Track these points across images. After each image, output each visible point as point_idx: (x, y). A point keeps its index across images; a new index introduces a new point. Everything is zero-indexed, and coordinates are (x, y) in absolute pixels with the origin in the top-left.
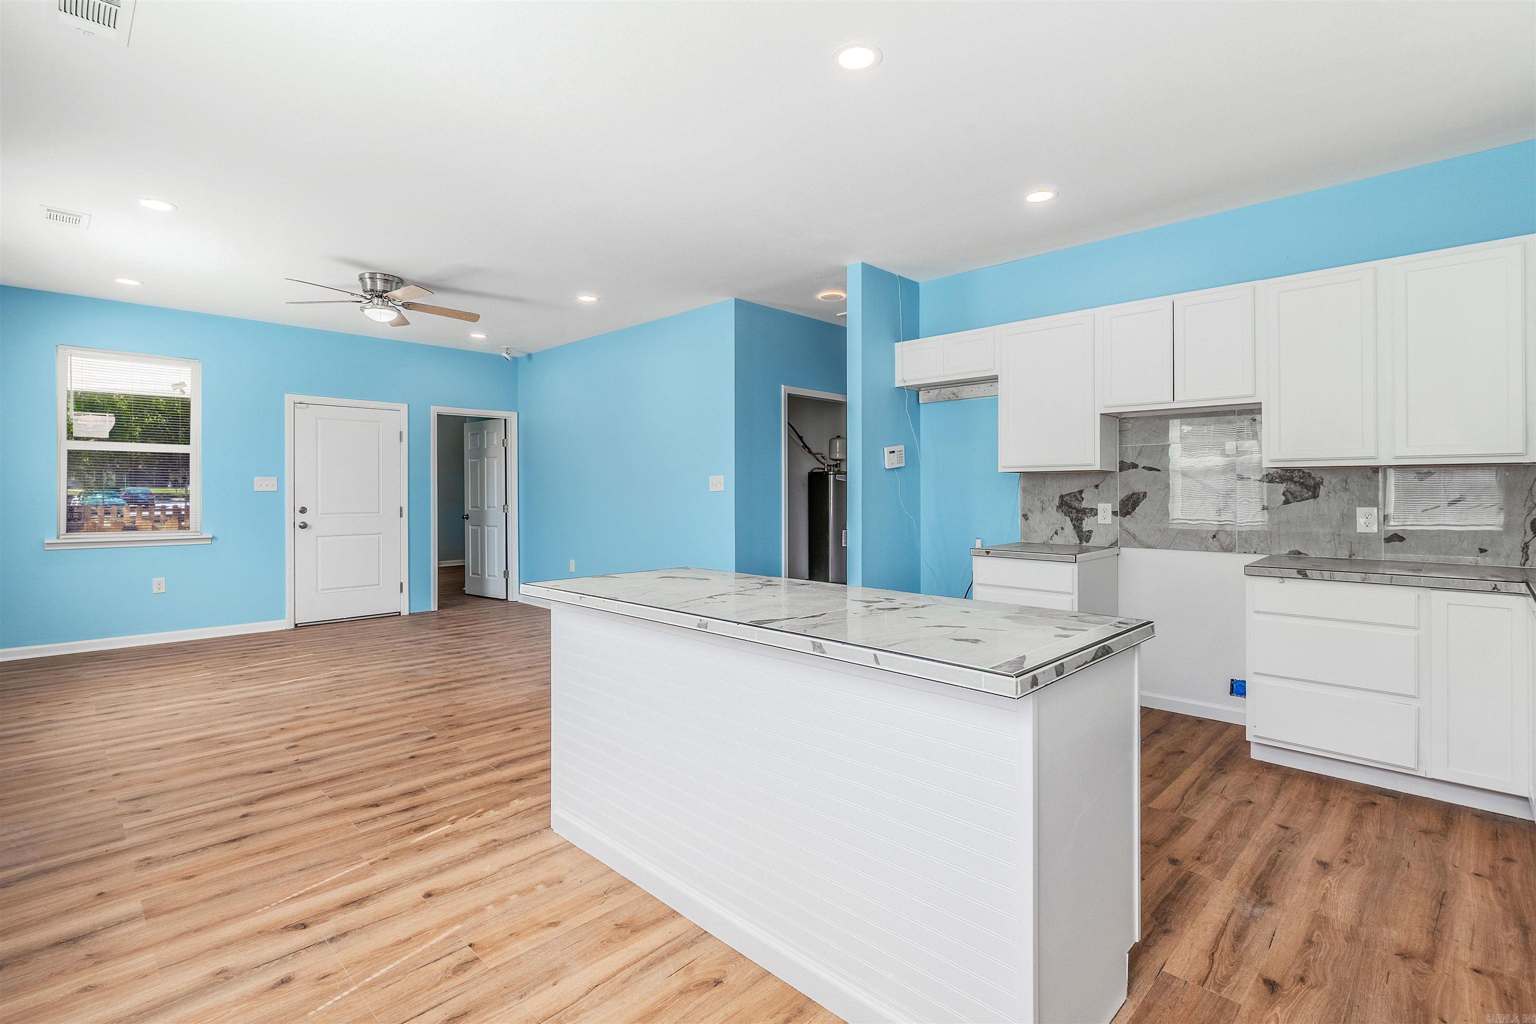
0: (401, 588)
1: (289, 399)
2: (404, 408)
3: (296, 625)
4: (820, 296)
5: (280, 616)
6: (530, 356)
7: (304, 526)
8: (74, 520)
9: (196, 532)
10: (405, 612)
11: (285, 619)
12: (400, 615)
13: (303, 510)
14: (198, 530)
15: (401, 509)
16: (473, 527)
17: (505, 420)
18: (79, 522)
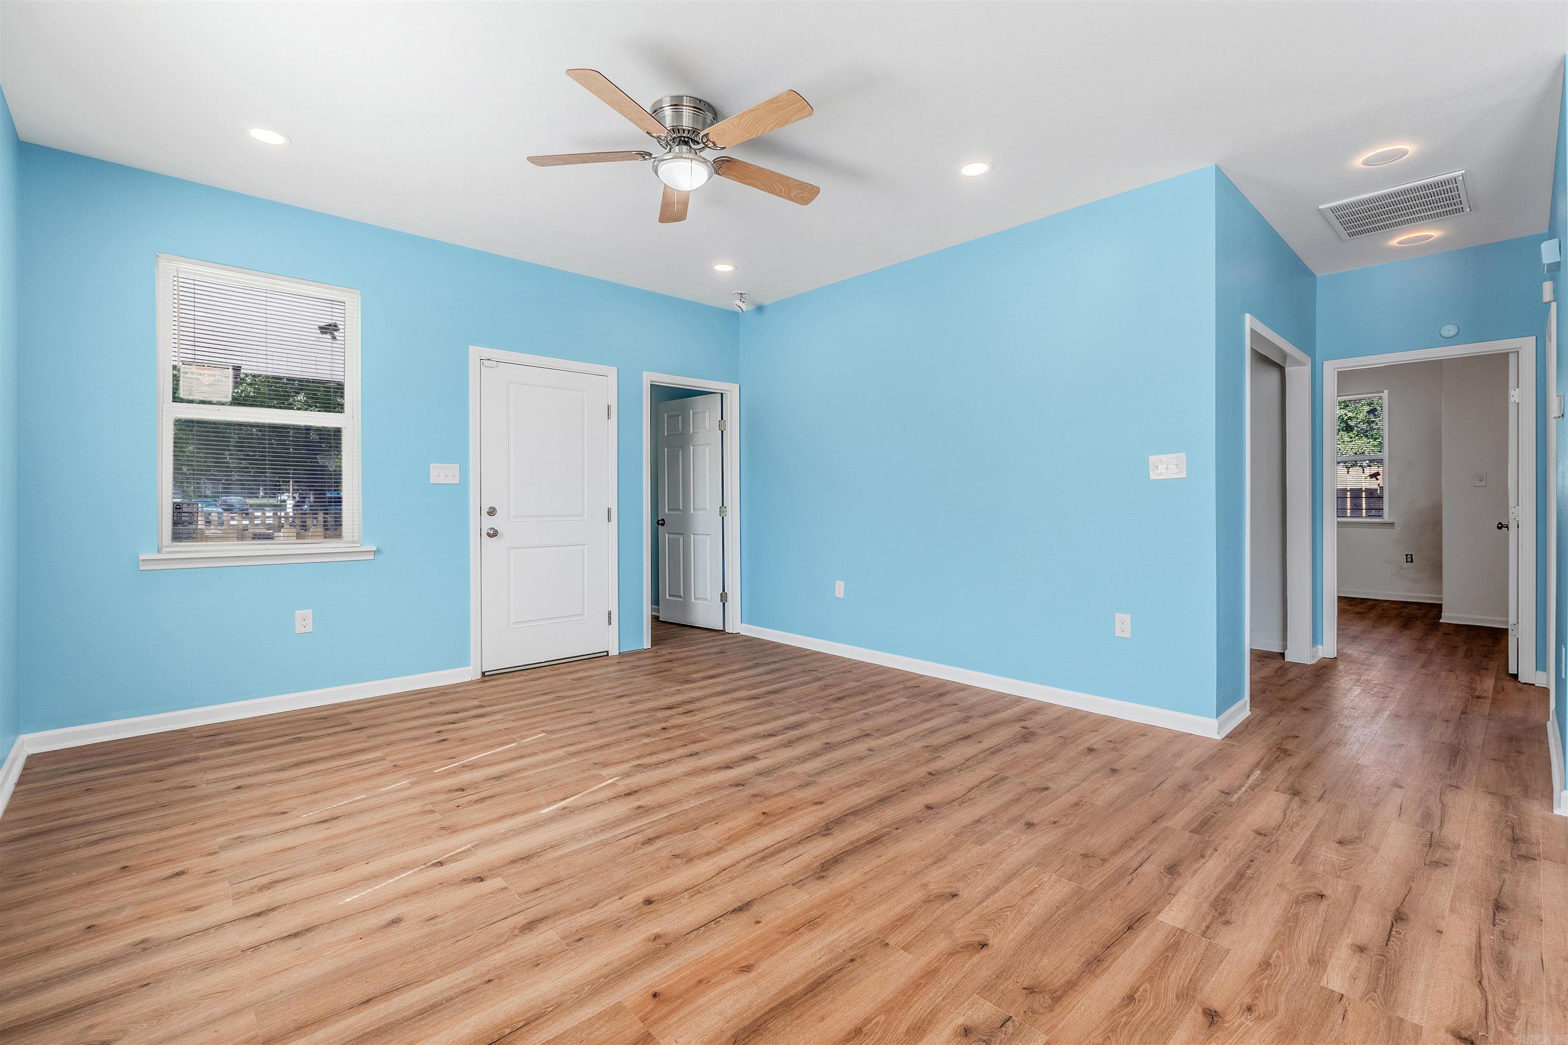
0: (610, 618)
1: (475, 352)
2: (612, 372)
3: (483, 673)
4: (1358, 162)
5: (463, 661)
6: (760, 309)
7: (493, 534)
8: (182, 523)
9: (353, 542)
10: (614, 652)
11: (469, 665)
12: (608, 654)
13: (492, 512)
14: (356, 539)
15: (609, 511)
16: (671, 536)
17: (722, 394)
18: (190, 527)
